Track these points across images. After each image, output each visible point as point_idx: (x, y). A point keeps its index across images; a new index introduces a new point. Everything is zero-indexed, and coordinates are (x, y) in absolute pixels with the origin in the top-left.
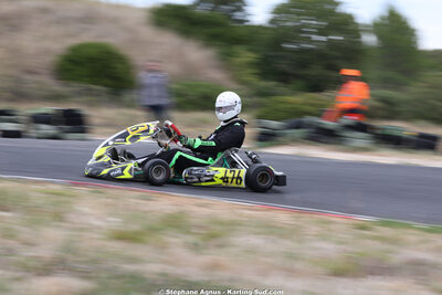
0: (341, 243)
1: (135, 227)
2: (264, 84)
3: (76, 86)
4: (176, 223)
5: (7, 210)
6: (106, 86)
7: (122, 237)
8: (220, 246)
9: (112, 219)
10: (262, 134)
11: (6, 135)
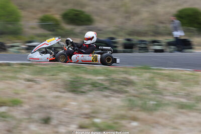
6: (195, 27)
11: (156, 51)
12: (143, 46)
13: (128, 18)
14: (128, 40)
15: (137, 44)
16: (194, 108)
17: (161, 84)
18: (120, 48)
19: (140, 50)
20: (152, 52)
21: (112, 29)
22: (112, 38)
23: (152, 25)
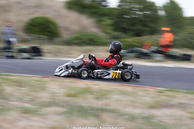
1: (73, 92)
3: (34, 36)
4: (87, 91)
7: (69, 95)
8: (106, 99)
9: (63, 90)
16: (37, 113)
17: (8, 89)
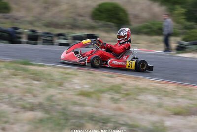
0: (191, 100)
2: (188, 24)
3: (101, 23)
4: (115, 89)
5: (38, 80)
6: (114, 23)
10: (179, 47)
11: (61, 45)
12: (48, 38)
13: (47, 8)
14: (33, 31)
15: (42, 36)
18: (24, 39)
19: (44, 42)
20: (56, 45)
21: (29, 19)
22: (16, 29)
23: (70, 17)
